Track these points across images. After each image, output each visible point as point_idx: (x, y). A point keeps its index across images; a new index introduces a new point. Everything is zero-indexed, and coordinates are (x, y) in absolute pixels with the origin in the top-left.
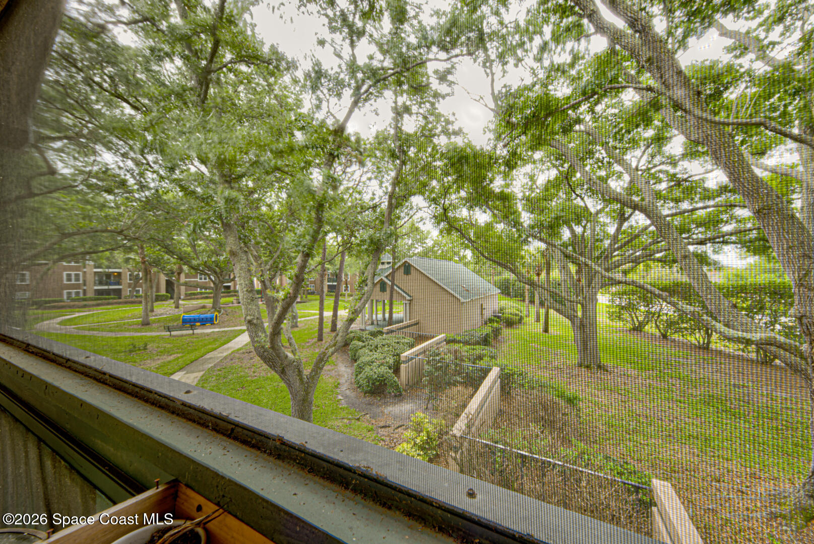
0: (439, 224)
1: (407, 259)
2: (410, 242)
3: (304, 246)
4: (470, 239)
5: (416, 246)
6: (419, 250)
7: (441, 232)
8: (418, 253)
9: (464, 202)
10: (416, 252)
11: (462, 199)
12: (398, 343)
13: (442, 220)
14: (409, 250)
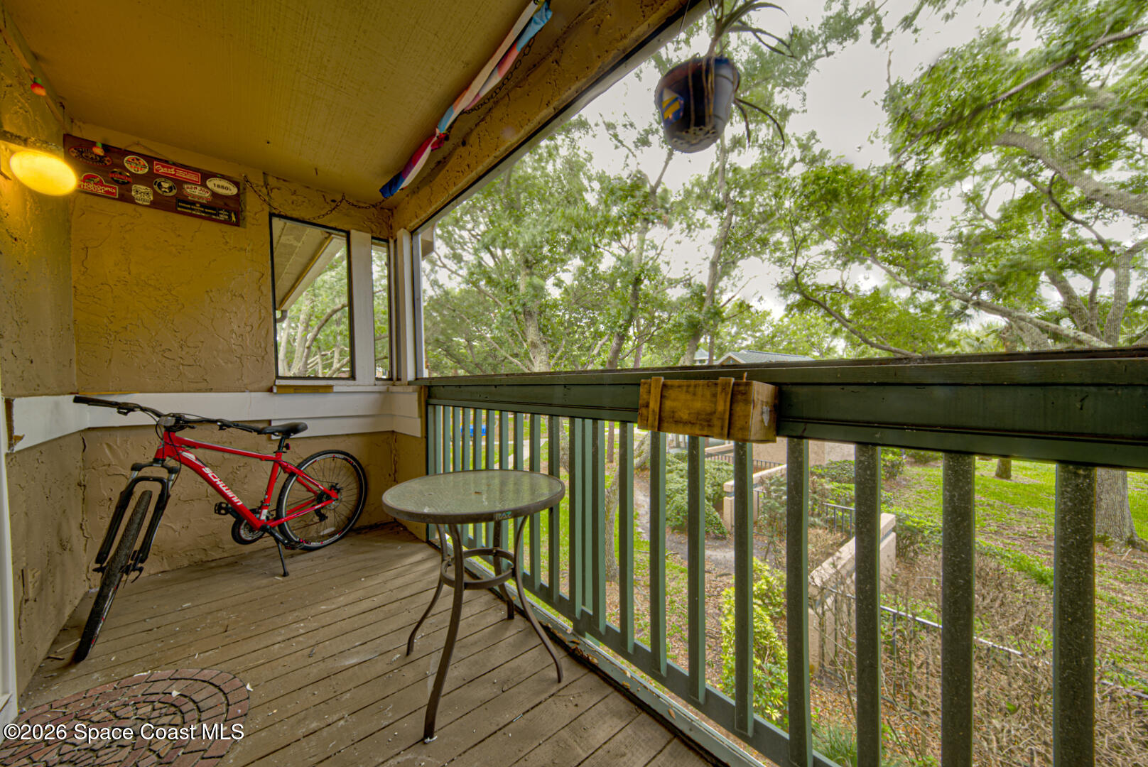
0: (785, 296)
1: (730, 354)
2: (734, 331)
3: (620, 327)
4: (843, 317)
5: (744, 336)
6: (749, 343)
7: (790, 308)
8: (747, 346)
9: (831, 258)
10: (743, 345)
11: (827, 253)
12: (719, 469)
13: (792, 291)
14: (733, 342)
